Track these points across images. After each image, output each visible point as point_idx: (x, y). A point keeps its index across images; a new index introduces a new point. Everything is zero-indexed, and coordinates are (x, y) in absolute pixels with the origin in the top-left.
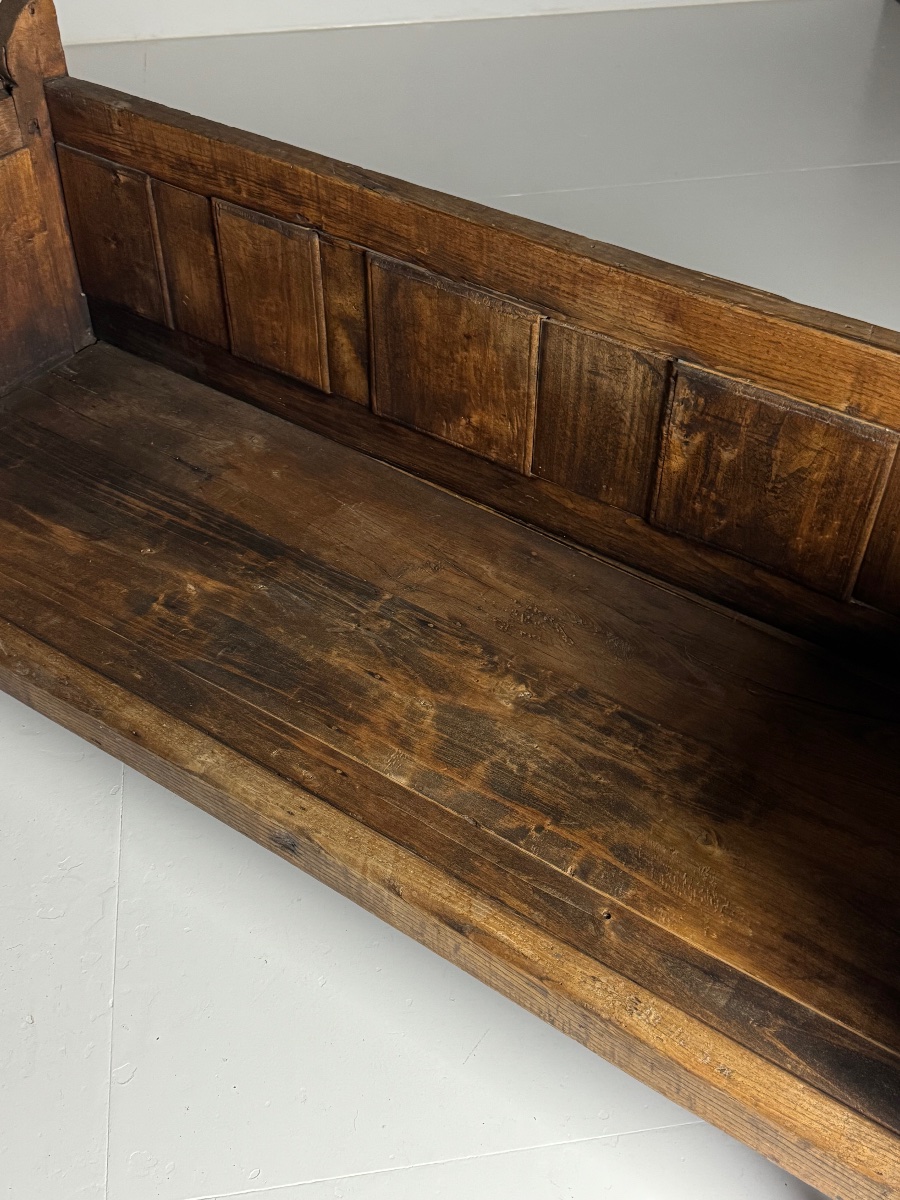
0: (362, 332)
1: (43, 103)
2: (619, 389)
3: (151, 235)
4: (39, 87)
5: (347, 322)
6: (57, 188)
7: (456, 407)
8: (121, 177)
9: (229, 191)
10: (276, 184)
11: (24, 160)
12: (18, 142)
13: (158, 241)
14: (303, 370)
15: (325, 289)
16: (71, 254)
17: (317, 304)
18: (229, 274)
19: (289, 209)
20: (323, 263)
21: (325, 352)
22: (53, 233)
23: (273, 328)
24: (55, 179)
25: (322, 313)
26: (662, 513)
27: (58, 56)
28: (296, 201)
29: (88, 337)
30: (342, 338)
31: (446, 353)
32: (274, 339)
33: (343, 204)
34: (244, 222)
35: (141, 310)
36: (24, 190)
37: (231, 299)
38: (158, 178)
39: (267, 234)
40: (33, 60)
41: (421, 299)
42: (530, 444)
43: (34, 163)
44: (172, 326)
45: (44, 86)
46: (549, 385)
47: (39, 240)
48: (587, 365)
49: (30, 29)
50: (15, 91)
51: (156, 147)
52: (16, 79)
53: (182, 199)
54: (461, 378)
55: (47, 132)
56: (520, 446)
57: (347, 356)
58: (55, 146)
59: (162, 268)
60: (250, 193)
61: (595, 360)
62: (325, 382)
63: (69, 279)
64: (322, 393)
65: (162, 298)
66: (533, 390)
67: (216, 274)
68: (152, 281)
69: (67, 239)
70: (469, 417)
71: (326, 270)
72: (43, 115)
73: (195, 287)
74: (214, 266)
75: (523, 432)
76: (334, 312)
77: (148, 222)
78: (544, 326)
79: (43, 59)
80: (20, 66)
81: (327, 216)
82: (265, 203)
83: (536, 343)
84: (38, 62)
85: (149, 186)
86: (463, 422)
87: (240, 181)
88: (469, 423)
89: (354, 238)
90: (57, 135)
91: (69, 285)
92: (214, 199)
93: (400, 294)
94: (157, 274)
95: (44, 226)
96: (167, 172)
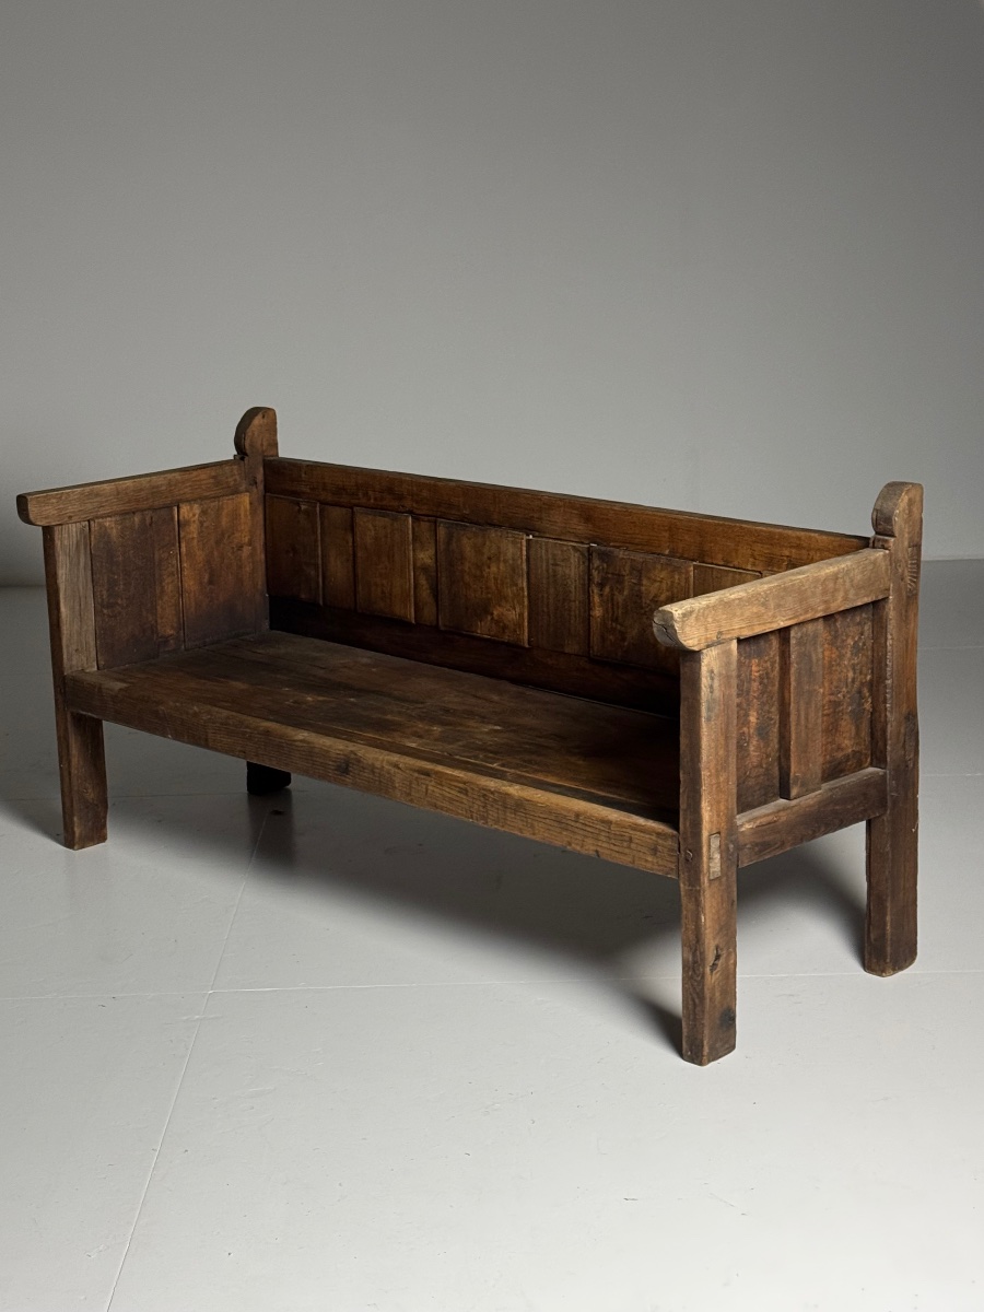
0: (434, 574)
1: (261, 469)
2: (567, 571)
3: (316, 541)
4: (260, 459)
5: (425, 569)
6: (262, 522)
7: (484, 609)
8: (303, 507)
9: (364, 501)
10: (390, 490)
11: (245, 499)
12: (243, 488)
13: (319, 543)
14: (398, 610)
15: (414, 550)
16: (264, 566)
17: (409, 560)
18: (359, 554)
19: (395, 504)
20: (413, 533)
21: (412, 592)
22: (254, 549)
23: (383, 585)
24: (261, 516)
25: (411, 567)
26: (596, 648)
27: (275, 445)
28: (400, 498)
29: (266, 624)
30: (423, 581)
31: (478, 573)
32: (383, 592)
33: (425, 493)
34: (370, 517)
35: (303, 596)
36: (242, 516)
37: (359, 571)
38: (323, 503)
39: (381, 521)
40: (260, 442)
41: (465, 541)
42: (526, 624)
43: (251, 504)
44: (321, 603)
45: (264, 460)
46: (533, 580)
47: (246, 550)
48: (551, 562)
49: (261, 426)
50: (246, 458)
51: (324, 483)
52: (248, 452)
53: (337, 514)
54: (487, 588)
55: (261, 487)
56: (520, 625)
57: (425, 593)
58: (264, 496)
59: (320, 562)
60: (375, 499)
61: (554, 555)
62: (411, 615)
63: (260, 583)
64: (409, 624)
65: (318, 583)
66: (525, 584)
67: (351, 558)
68: (313, 573)
69: (263, 556)
70: (492, 614)
71: (415, 538)
72: (260, 477)
73: (338, 568)
74: (351, 552)
75: (521, 615)
76: (418, 565)
77: (315, 533)
78: (528, 541)
79: (265, 444)
80: (252, 445)
81: (417, 502)
82: (384, 503)
83: (524, 553)
84: (262, 445)
85: (318, 509)
86: (489, 618)
87: (370, 493)
88: (492, 619)
89: (430, 513)
90: (267, 489)
91: (259, 587)
92: (355, 509)
93: (454, 540)
94: (316, 566)
95: (250, 544)
96: (330, 498)
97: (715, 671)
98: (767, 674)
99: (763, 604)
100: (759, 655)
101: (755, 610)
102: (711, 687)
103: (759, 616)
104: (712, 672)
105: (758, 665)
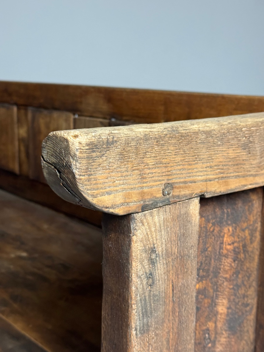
0: (27, 143)
5: (23, 140)
10: (6, 91)
14: (10, 166)
15: (18, 128)
19: (9, 99)
20: (17, 117)
21: (17, 154)
23: (4, 150)
25: (17, 139)
28: (11, 95)
30: (23, 147)
32: (4, 155)
41: (41, 120)
62: (17, 169)
64: (16, 174)
71: (18, 121)
76: (20, 137)
81: (18, 98)
82: (3, 99)
89: (24, 103)
93: (36, 120)
97: (159, 250)
98: (244, 246)
99: (246, 147)
100: (235, 221)
101: (232, 153)
102: (150, 276)
103: (237, 163)
104: (153, 250)
105: (233, 235)
